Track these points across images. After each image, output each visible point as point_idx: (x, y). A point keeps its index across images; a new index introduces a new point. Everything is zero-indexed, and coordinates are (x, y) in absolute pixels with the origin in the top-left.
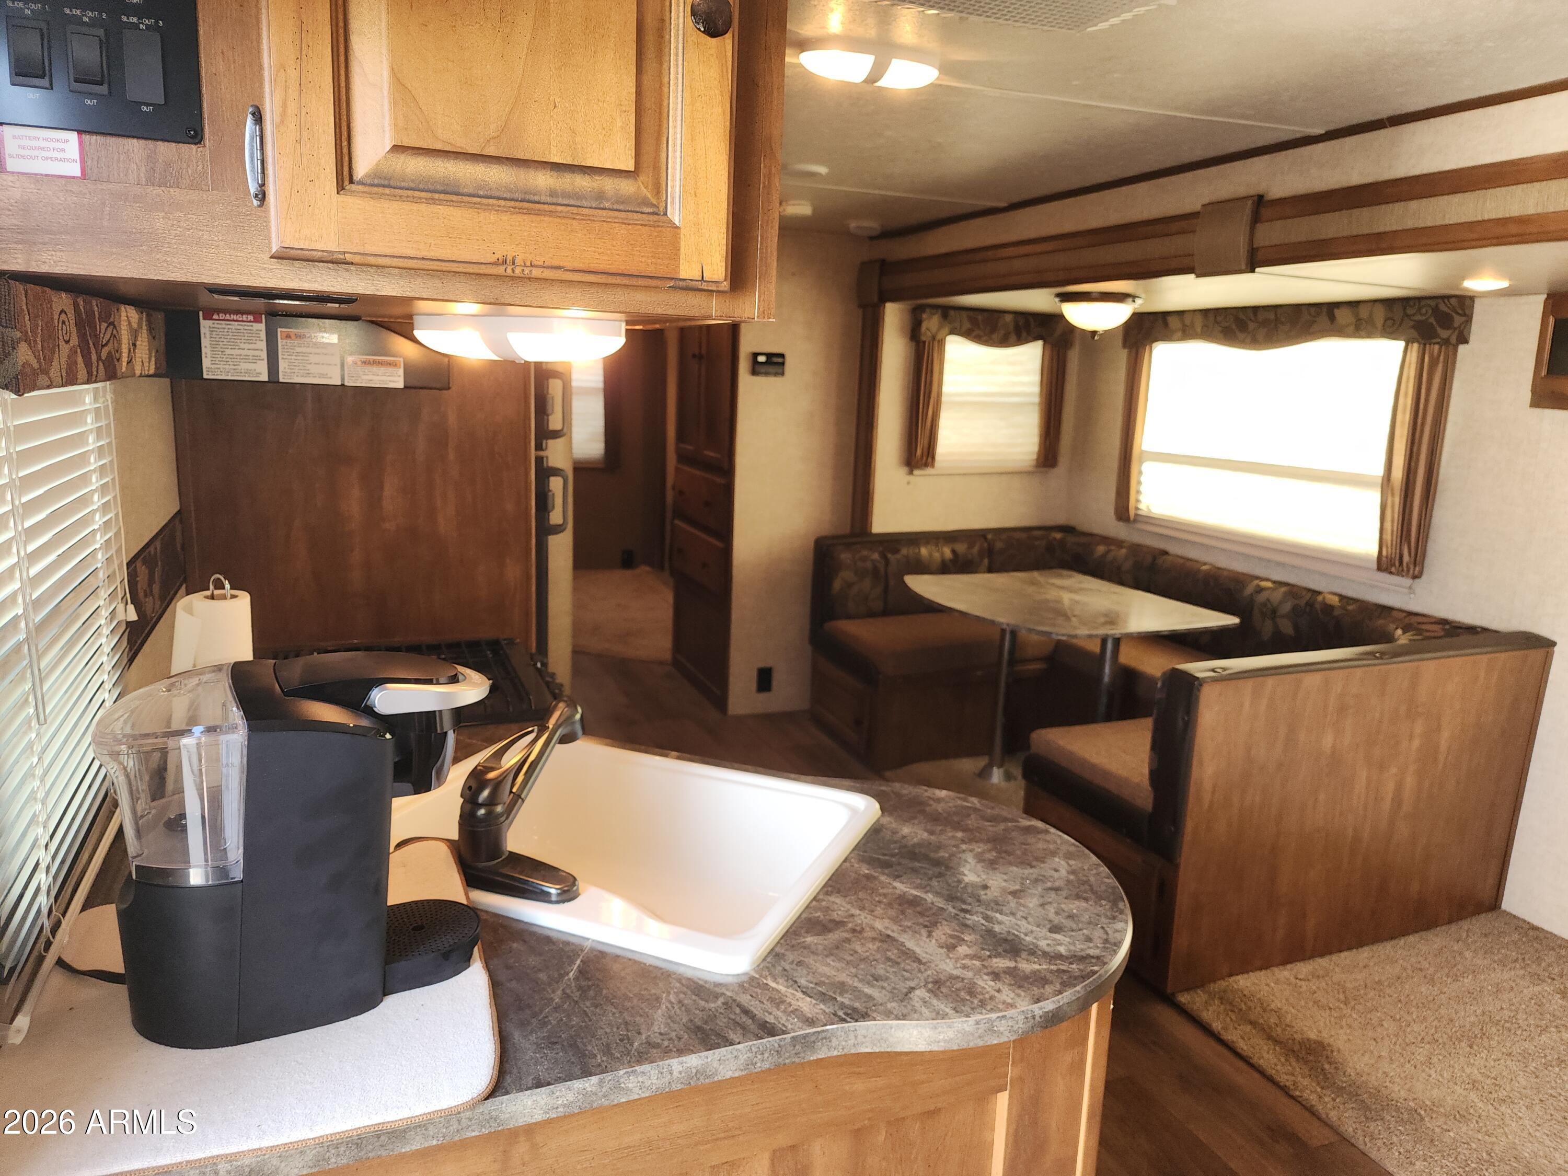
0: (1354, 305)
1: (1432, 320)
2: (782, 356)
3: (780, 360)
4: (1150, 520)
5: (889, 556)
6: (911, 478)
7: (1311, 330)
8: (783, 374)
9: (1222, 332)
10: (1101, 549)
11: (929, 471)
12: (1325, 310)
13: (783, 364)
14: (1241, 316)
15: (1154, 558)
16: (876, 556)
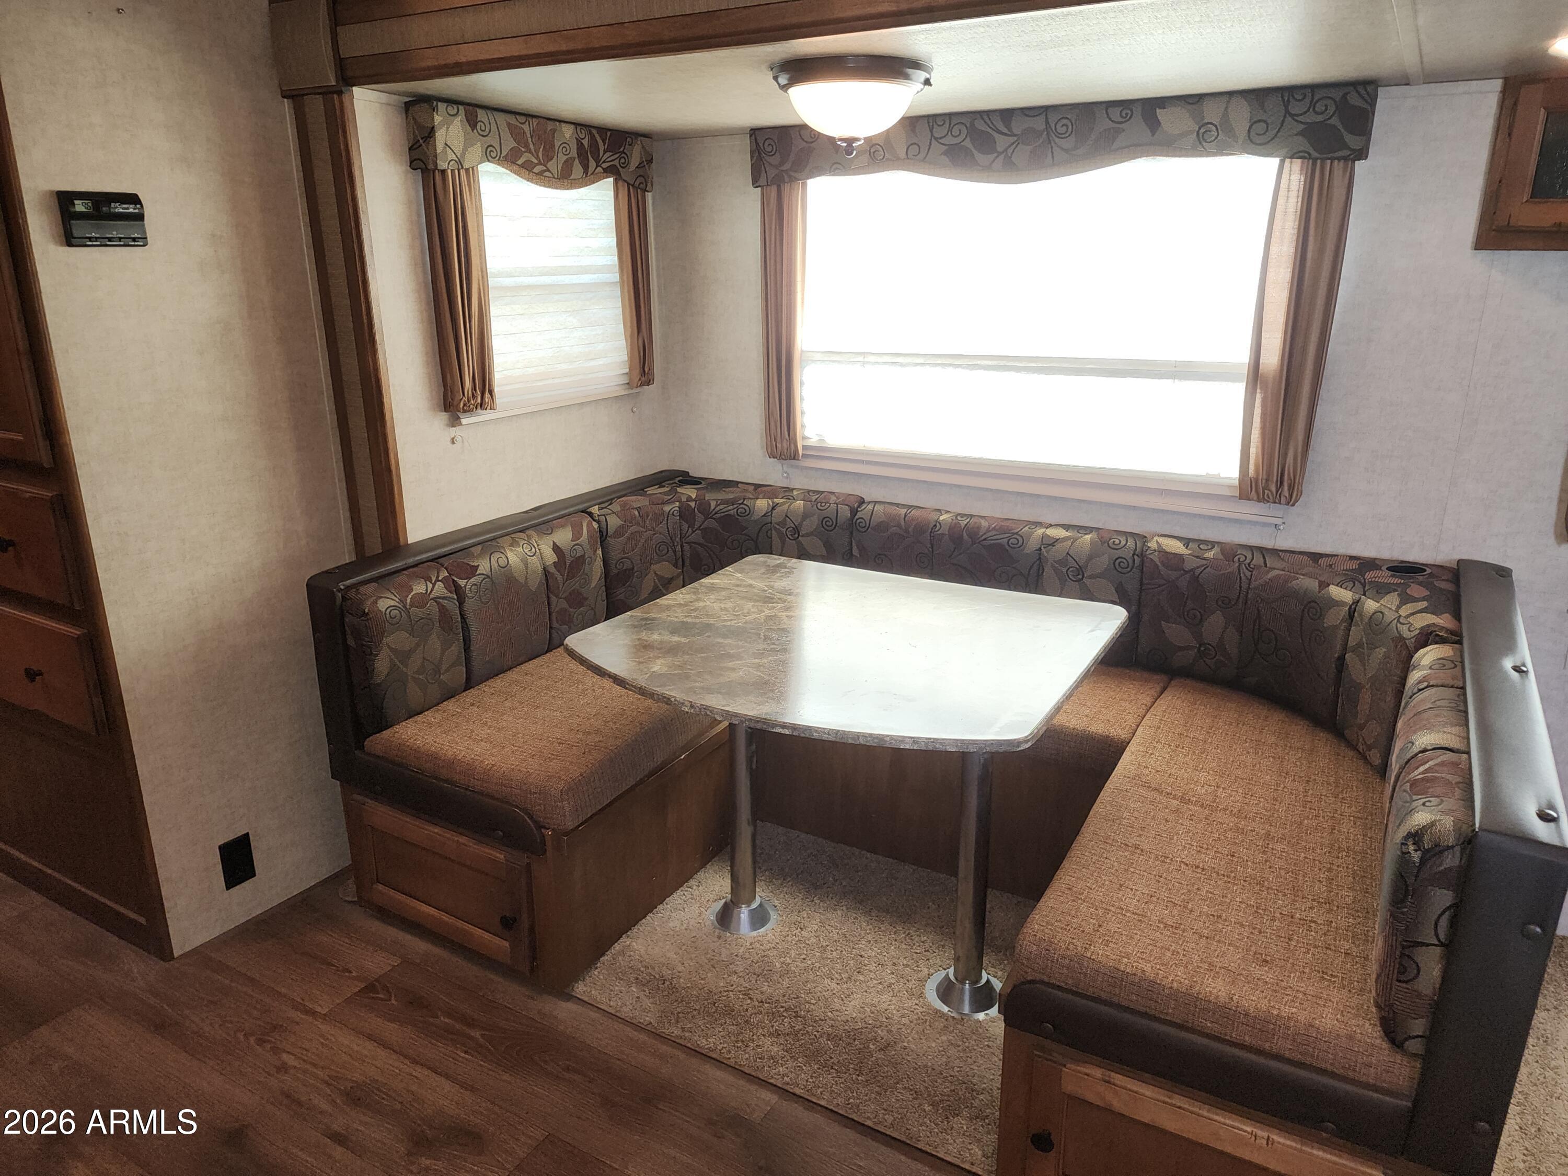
0: (1193, 101)
1: (1334, 121)
2: (134, 199)
3: (131, 209)
4: (822, 453)
5: (462, 583)
6: (453, 431)
7: (1115, 146)
8: (140, 241)
9: (945, 153)
10: (762, 504)
11: (484, 416)
12: (1138, 111)
13: (140, 217)
14: (980, 125)
15: (854, 512)
16: (440, 589)
